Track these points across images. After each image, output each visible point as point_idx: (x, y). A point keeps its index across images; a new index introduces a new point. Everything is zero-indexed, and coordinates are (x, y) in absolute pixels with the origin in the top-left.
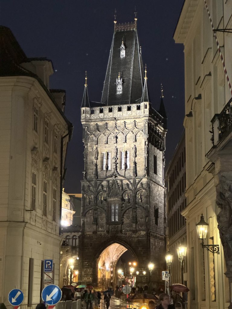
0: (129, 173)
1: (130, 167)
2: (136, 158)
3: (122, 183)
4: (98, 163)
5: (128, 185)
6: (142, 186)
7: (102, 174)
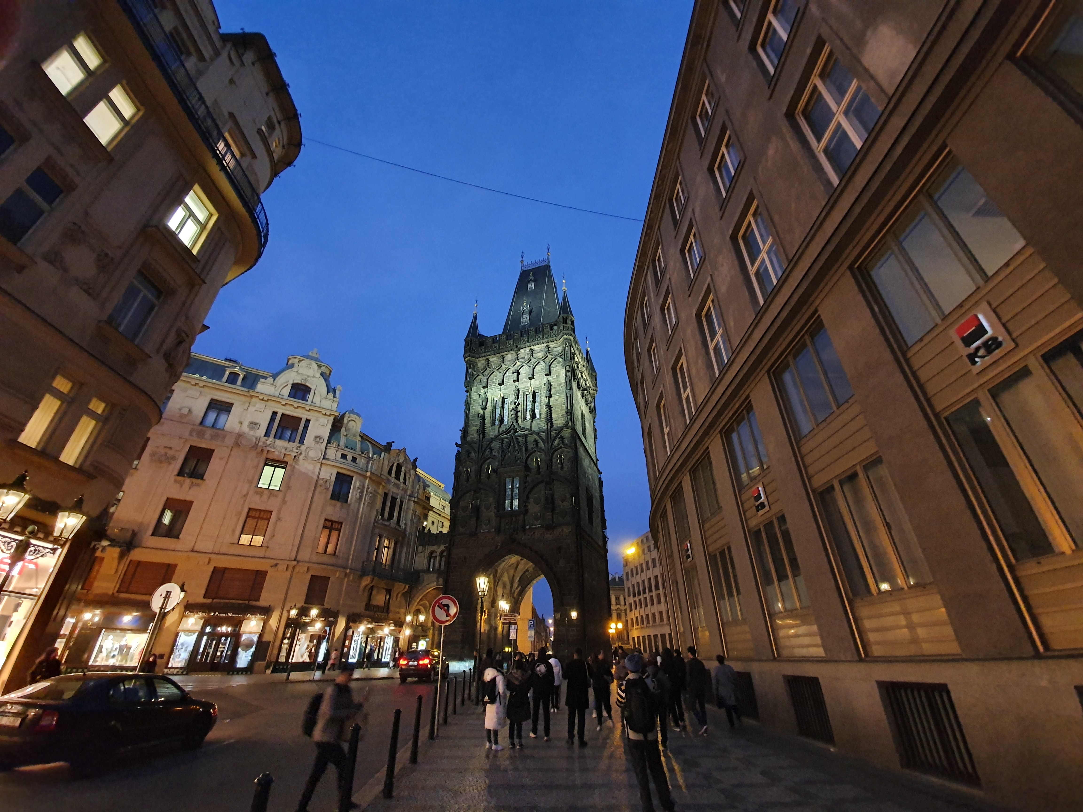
0: (539, 424)
1: (540, 414)
2: (551, 399)
3: (526, 440)
4: (486, 416)
5: (536, 442)
6: (563, 442)
7: (491, 432)
